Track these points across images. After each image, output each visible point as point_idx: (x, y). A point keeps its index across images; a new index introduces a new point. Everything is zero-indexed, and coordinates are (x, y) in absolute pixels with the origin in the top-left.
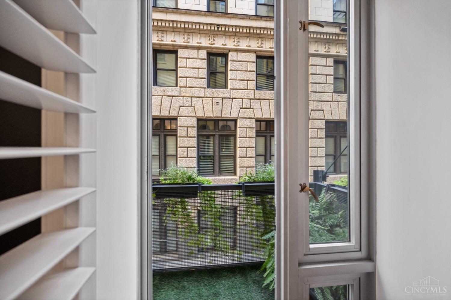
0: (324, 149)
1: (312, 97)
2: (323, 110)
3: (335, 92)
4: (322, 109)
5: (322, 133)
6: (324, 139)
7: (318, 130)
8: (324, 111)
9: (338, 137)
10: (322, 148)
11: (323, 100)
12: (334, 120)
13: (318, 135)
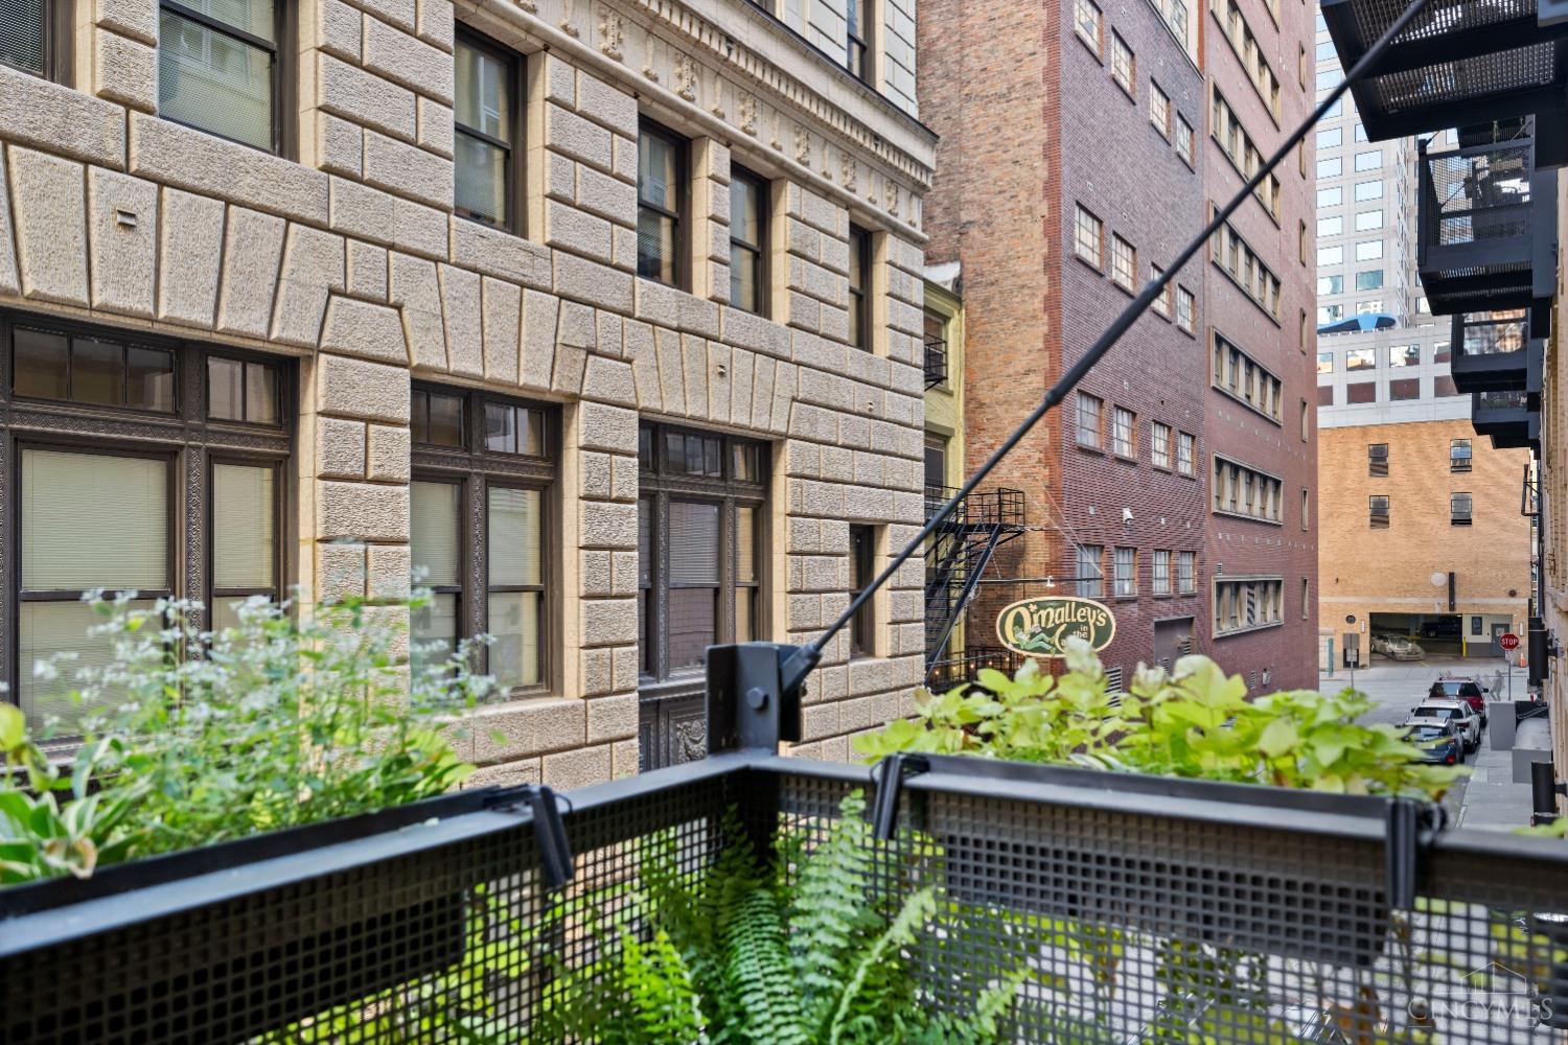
0: (407, 549)
1: (333, 205)
2: (399, 307)
3: (460, 211)
4: (392, 299)
5: (395, 451)
6: (407, 488)
7: (373, 428)
8: (405, 313)
9: (477, 484)
10: (394, 548)
11: (397, 240)
12: (455, 375)
13: (372, 462)
